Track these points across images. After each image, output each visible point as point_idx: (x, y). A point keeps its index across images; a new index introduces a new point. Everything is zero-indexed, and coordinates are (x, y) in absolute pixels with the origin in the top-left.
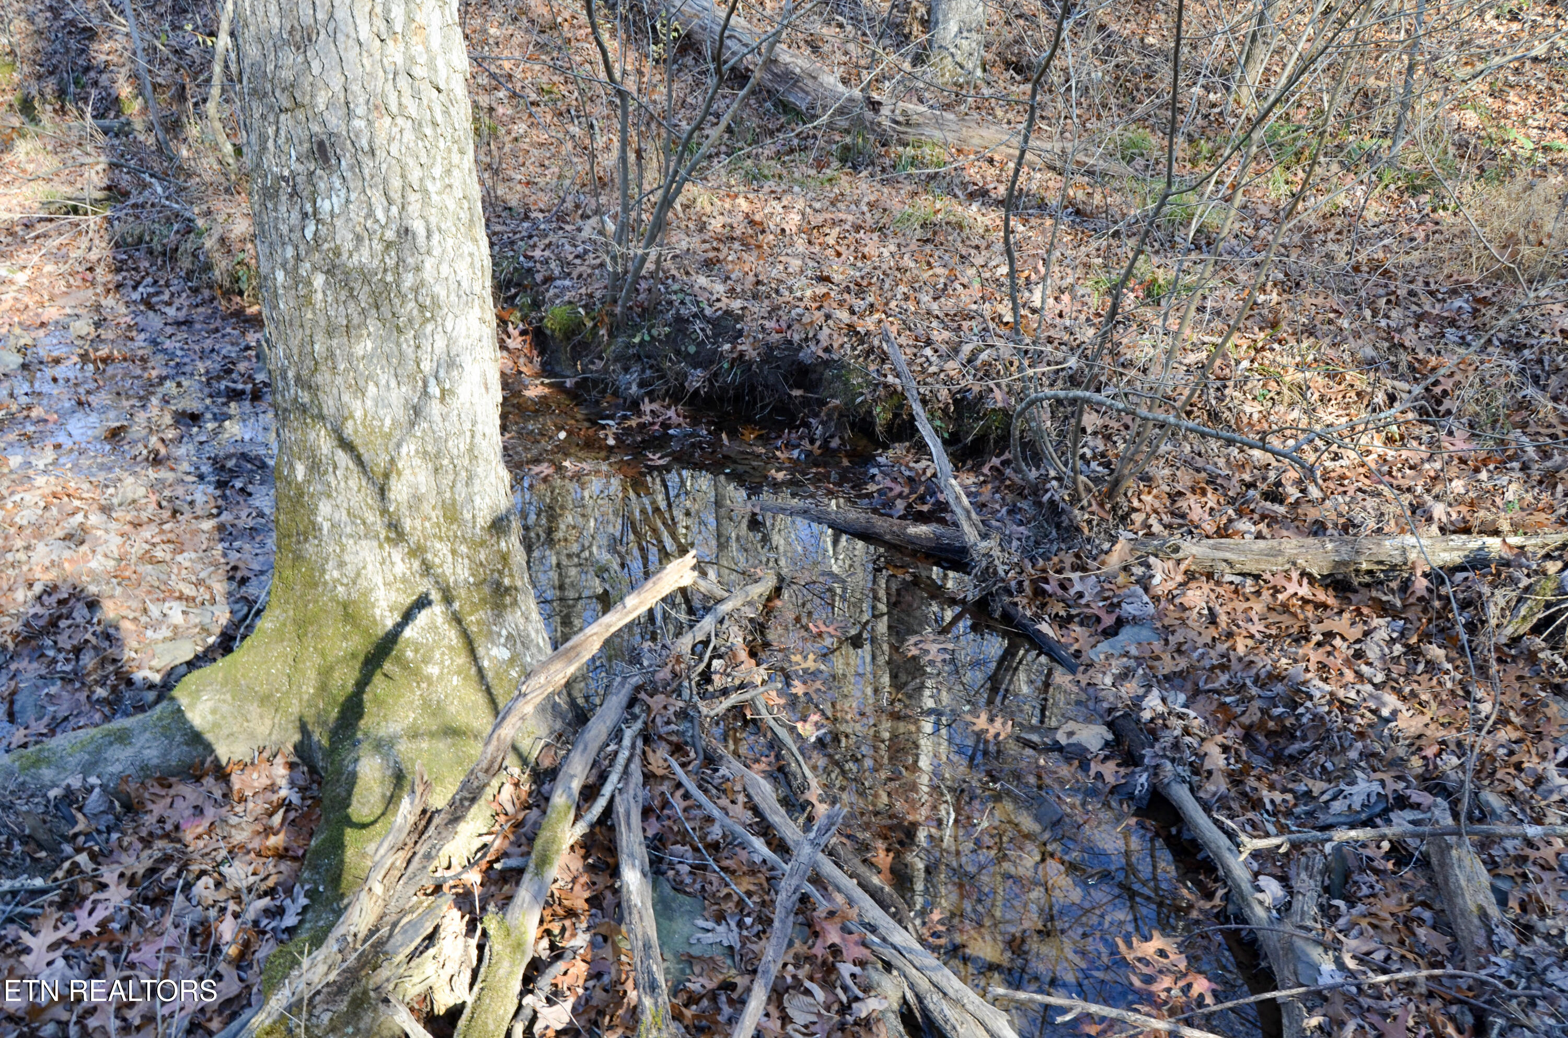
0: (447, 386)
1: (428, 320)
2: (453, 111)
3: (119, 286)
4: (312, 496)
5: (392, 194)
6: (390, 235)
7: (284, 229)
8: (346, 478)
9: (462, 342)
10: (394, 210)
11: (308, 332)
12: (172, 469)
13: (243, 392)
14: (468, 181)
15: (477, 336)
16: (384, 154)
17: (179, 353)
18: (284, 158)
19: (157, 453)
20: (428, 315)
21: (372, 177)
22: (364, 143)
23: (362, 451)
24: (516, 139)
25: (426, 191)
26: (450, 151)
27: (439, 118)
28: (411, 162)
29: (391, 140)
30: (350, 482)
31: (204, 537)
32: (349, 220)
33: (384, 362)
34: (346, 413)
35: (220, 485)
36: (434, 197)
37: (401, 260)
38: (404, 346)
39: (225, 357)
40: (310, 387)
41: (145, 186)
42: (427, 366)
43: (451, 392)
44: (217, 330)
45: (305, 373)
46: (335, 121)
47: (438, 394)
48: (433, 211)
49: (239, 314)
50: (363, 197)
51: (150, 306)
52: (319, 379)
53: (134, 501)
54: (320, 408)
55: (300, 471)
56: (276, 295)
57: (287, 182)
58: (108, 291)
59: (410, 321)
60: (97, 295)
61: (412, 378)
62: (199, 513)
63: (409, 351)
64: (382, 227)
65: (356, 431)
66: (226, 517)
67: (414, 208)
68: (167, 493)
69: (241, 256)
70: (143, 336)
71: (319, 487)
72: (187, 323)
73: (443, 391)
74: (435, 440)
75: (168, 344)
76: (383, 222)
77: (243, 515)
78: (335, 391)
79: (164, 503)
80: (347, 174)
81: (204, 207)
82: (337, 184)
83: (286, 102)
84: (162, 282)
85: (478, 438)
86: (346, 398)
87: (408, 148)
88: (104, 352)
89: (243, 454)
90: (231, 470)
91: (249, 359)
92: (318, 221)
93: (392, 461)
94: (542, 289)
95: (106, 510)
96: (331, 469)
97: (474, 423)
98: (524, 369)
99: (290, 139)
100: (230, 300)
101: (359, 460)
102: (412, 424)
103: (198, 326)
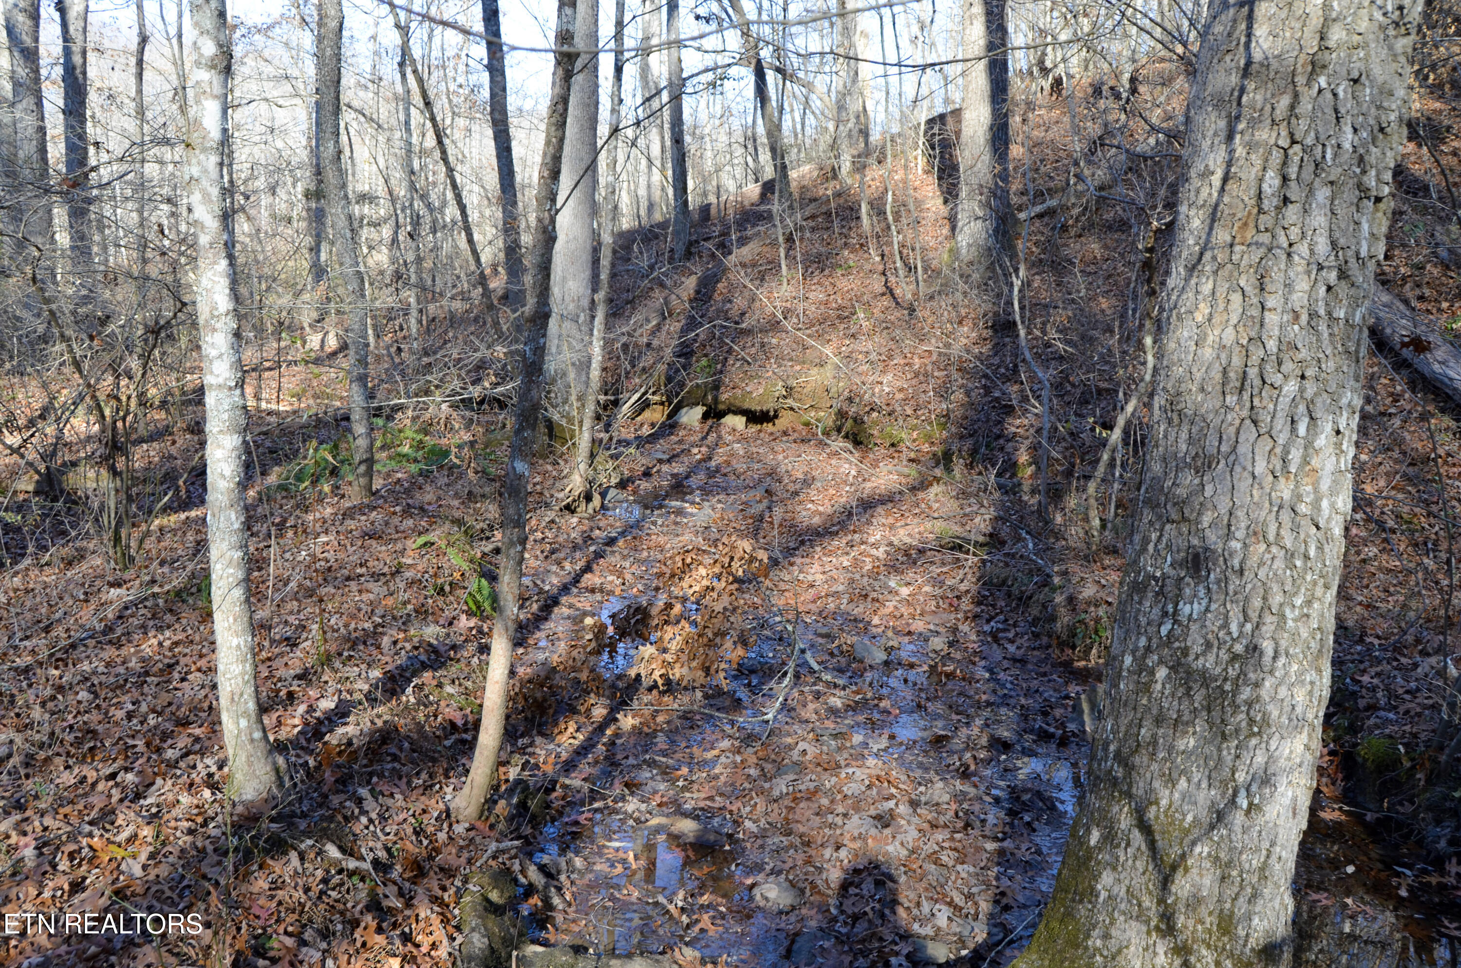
0: (1256, 801)
1: (1254, 734)
2: (1327, 548)
3: (976, 617)
4: (1099, 863)
5: (1250, 612)
6: (1239, 648)
7: (1143, 620)
8: (1135, 858)
9: (1282, 763)
10: (1249, 627)
11: (1139, 716)
12: (975, 786)
13: (1052, 735)
14: (1327, 614)
15: (1298, 760)
16: (1252, 576)
17: (1009, 686)
18: (1159, 561)
19: (967, 767)
20: (1256, 729)
21: (1236, 593)
22: (1236, 563)
23: (1157, 837)
24: (1364, 561)
25: (1283, 616)
26: (1315, 583)
27: (1312, 553)
28: (1275, 587)
29: (1261, 564)
30: (1138, 863)
31: (985, 856)
32: (1204, 626)
33: (1202, 762)
34: (1153, 799)
35: (1011, 813)
36: (1290, 623)
37: (1243, 673)
38: (1225, 753)
39: (1045, 700)
40: (1126, 765)
41: (1019, 539)
42: (1241, 777)
43: (1259, 808)
44: (1045, 674)
45: (1125, 751)
46: (1212, 537)
47: (1245, 805)
48: (1286, 635)
49: (1067, 665)
50: (1221, 609)
51: (996, 639)
52: (1137, 760)
53: (937, 804)
54: (1130, 785)
55: (1095, 837)
56: (1119, 676)
57: (1157, 581)
58: (967, 618)
59: (1237, 731)
60: (958, 620)
61: (1224, 783)
62: (987, 833)
63: (1228, 759)
64: (1233, 640)
65: (1157, 818)
66: (1008, 844)
67: (1268, 629)
68: (965, 806)
69: (1083, 616)
70: (983, 663)
71: (1107, 857)
72: (1021, 661)
73: (1251, 804)
74: (1230, 849)
75: (1002, 676)
76: (1235, 635)
77: (1024, 847)
78: (1148, 775)
79: (961, 814)
80: (1214, 587)
81: (1063, 567)
82: (1202, 592)
83: (1174, 516)
84: (1011, 622)
85: (1273, 860)
86: (1156, 784)
87: (1275, 574)
88: (949, 668)
89: (1038, 792)
90: (1024, 803)
91: (1065, 707)
92: (1175, 622)
93: (1183, 856)
94: (1362, 715)
95: (914, 804)
96: (1123, 845)
97: (1273, 844)
98: (1324, 789)
99: (1169, 547)
100: (1062, 651)
101: (1152, 844)
102: (1212, 827)
103: (1030, 666)
